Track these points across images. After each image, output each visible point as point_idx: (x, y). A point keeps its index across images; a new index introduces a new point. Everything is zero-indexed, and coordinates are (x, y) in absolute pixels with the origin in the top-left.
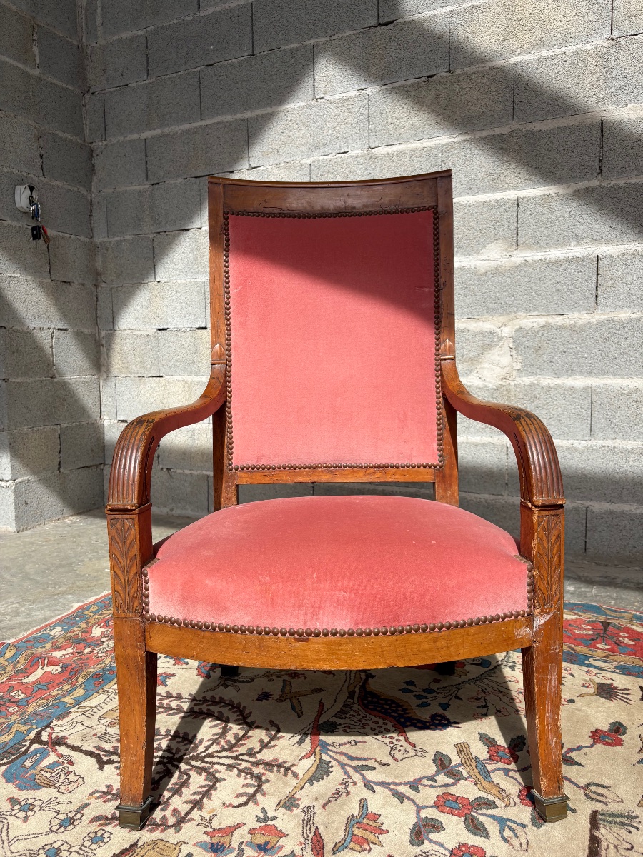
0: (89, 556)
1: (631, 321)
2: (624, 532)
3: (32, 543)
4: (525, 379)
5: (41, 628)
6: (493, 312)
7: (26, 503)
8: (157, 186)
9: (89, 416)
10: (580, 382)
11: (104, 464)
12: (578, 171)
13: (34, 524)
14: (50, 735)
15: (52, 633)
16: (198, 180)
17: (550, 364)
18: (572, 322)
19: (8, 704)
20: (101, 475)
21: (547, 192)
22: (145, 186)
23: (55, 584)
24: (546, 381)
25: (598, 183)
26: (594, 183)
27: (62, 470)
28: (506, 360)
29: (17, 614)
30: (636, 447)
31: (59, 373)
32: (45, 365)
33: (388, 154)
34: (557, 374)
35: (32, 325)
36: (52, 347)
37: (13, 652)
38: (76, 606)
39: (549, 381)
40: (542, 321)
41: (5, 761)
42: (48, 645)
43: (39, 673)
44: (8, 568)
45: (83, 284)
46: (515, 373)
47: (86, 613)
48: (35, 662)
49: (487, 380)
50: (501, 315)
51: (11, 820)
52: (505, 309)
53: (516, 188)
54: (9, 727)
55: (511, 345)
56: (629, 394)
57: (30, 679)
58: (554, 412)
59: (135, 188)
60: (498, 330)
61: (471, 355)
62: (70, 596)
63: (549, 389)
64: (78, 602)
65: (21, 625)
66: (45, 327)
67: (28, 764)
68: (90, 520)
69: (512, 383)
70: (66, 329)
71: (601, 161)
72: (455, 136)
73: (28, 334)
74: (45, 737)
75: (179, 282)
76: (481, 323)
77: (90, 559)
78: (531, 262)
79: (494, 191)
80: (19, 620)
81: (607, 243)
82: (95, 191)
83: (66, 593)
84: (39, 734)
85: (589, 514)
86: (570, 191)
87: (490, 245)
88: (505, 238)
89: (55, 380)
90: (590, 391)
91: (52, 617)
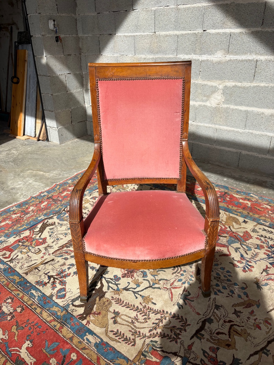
0: (81, 156)
1: (265, 87)
2: (251, 162)
3: (64, 149)
4: (225, 105)
5: (66, 180)
6: (216, 79)
7: (62, 135)
8: (99, 14)
9: (80, 104)
10: (243, 108)
11: (87, 120)
12: (254, 23)
13: (65, 141)
14: (67, 210)
15: (69, 182)
16: (114, 13)
17: (235, 101)
18: (244, 85)
19: (58, 201)
20: (86, 124)
21: (242, 31)
22: (95, 14)
23: (70, 165)
24: (232, 107)
25: (261, 29)
26: (259, 29)
27: (72, 123)
28: (219, 98)
29: (60, 175)
30: (259, 134)
31: (69, 90)
32: (64, 88)
33: (184, 8)
34: (236, 104)
35: (59, 74)
36: (66, 81)
37: (59, 187)
38: (76, 173)
39: (233, 107)
40: (234, 84)
41: (57, 214)
42: (68, 185)
43: (65, 193)
44: (57, 158)
45: (75, 55)
46: (222, 103)
47: (78, 176)
48: (64, 190)
49: (212, 104)
50: (220, 80)
51: (58, 227)
52: (221, 78)
53: (230, 28)
54: (58, 207)
55: (222, 92)
56: (260, 115)
57: (63, 195)
58: (233, 118)
59: (91, 14)
60: (218, 86)
61: (208, 94)
62: (74, 170)
63: (233, 110)
64: (76, 172)
65: (61, 178)
66: (63, 73)
67: (62, 215)
68: (82, 141)
69: (221, 106)
70: (70, 73)
71: (263, 19)
72: (210, 3)
73: (57, 77)
74: (66, 210)
75: (109, 55)
76: (212, 83)
77: (81, 157)
78: (232, 60)
79: (222, 29)
80: (61, 177)
81: (261, 55)
82: (77, 14)
83: (73, 169)
84: (64, 209)
85: (241, 154)
86: (250, 32)
87: (218, 51)
88: (224, 49)
89: (68, 92)
90: (247, 112)
91: (69, 177)
